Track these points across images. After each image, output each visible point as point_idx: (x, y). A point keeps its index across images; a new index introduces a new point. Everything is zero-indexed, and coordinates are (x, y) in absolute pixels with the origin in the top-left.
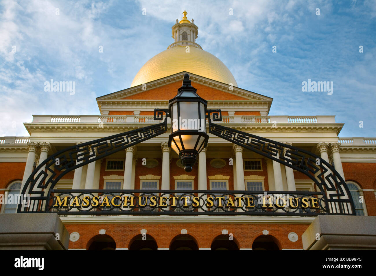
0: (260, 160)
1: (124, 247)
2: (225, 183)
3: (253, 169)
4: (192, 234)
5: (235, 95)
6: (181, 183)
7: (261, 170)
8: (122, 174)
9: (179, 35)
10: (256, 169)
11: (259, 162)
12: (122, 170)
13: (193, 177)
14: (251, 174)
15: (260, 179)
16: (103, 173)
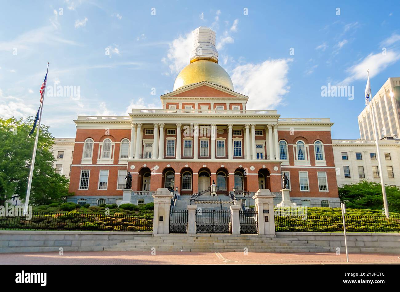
0: (241, 130)
1: (178, 172)
2: (224, 141)
3: (237, 134)
4: (208, 167)
5: (230, 94)
6: (203, 141)
7: (241, 135)
8: (176, 136)
10: (239, 134)
11: (240, 131)
12: (175, 135)
14: (236, 137)
15: (240, 139)
16: (166, 136)
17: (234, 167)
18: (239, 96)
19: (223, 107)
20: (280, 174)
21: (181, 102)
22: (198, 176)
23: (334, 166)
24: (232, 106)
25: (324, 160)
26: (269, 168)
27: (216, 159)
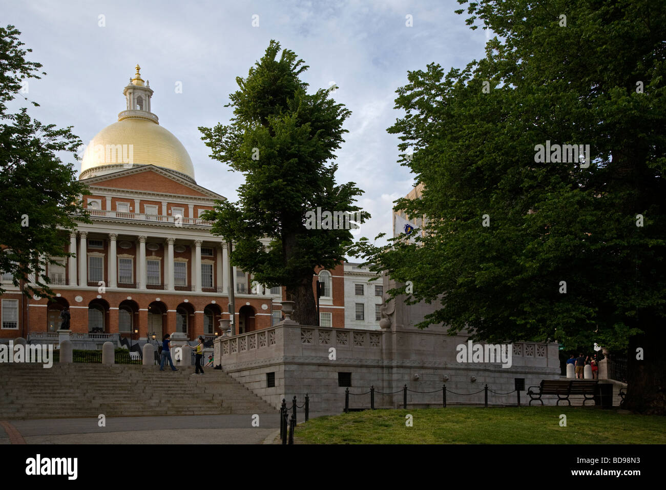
0: (213, 249)
1: (116, 307)
2: (185, 264)
4: (163, 301)
5: (194, 191)
6: (151, 262)
7: (213, 256)
8: (104, 252)
9: (134, 99)
10: (209, 255)
11: (211, 250)
12: (103, 249)
13: (161, 258)
14: (206, 259)
15: (212, 262)
16: (88, 251)
17: (203, 303)
18: (211, 195)
19: (183, 210)
20: (270, 315)
21: (109, 196)
22: (147, 313)
23: (343, 305)
24: (199, 209)
25: (331, 298)
26: (255, 305)
27: (176, 290)
